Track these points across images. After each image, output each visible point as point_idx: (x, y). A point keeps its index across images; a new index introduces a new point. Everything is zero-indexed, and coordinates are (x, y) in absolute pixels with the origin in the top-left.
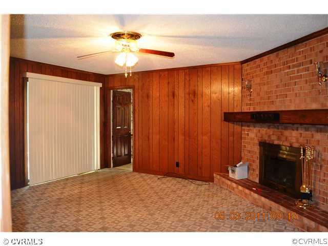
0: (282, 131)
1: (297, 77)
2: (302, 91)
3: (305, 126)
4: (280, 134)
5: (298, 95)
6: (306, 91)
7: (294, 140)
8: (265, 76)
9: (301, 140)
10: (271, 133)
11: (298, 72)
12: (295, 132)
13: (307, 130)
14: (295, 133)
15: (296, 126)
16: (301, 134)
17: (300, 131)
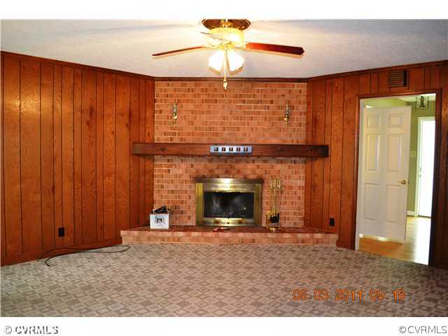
0: (232, 164)
1: (255, 113)
2: (260, 127)
3: (264, 158)
4: (229, 167)
5: (254, 130)
6: (265, 127)
7: (249, 172)
8: (204, 104)
9: (258, 171)
10: (215, 168)
11: (255, 108)
12: (251, 164)
13: (265, 161)
14: (250, 166)
15: (252, 158)
16: (258, 166)
17: (257, 164)
